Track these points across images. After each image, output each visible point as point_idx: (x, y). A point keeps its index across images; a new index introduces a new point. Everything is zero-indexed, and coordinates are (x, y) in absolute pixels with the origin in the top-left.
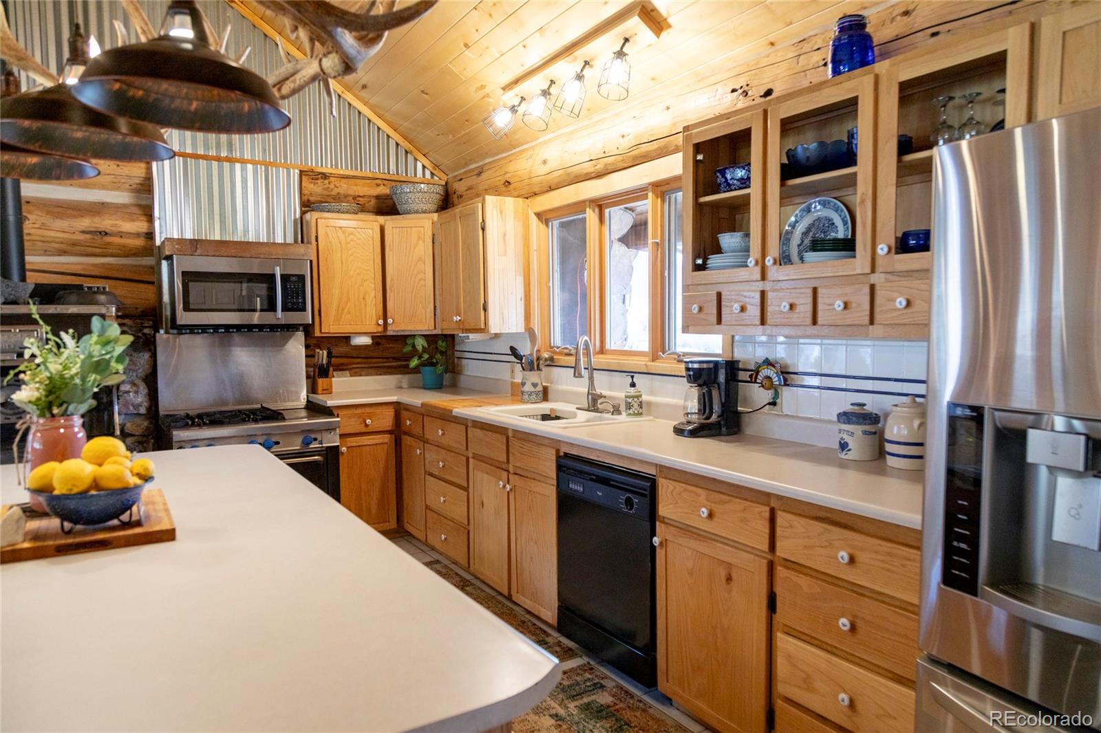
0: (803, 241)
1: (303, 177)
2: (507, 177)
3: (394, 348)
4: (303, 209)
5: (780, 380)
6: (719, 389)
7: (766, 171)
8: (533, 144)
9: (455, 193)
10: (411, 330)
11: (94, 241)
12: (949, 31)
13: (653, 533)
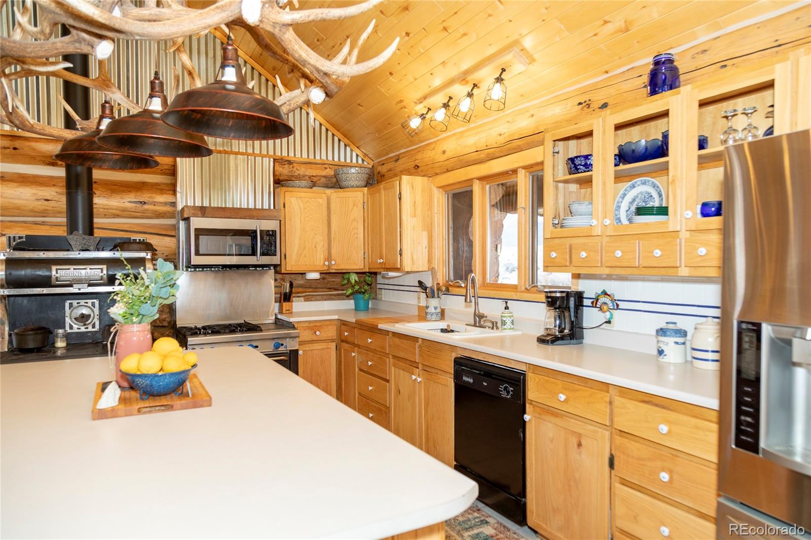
0: (630, 208)
1: (276, 163)
2: (417, 163)
3: (334, 281)
4: (275, 185)
5: (613, 305)
6: (570, 311)
7: (604, 160)
8: (436, 139)
9: (379, 173)
10: (347, 269)
11: (137, 208)
12: (734, 64)
13: (524, 412)
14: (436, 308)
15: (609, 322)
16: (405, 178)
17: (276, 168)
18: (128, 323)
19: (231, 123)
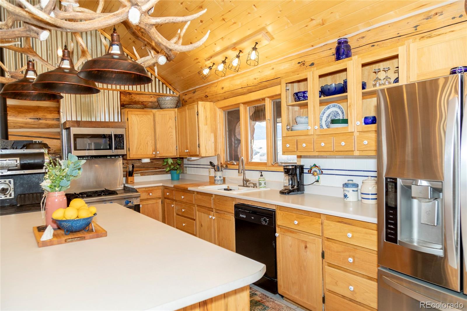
0: (327, 120)
1: (121, 94)
2: (206, 94)
3: (158, 163)
4: (121, 107)
5: (320, 172)
6: (297, 176)
7: (314, 94)
8: (217, 81)
9: (183, 100)
10: (167, 156)
11: (35, 122)
12: (378, 45)
13: (275, 232)
14: (220, 177)
15: (317, 181)
16: (200, 103)
17: (121, 97)
18: (53, 191)
19: (114, 76)
